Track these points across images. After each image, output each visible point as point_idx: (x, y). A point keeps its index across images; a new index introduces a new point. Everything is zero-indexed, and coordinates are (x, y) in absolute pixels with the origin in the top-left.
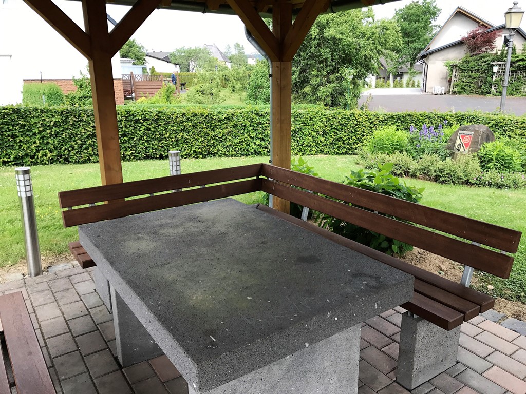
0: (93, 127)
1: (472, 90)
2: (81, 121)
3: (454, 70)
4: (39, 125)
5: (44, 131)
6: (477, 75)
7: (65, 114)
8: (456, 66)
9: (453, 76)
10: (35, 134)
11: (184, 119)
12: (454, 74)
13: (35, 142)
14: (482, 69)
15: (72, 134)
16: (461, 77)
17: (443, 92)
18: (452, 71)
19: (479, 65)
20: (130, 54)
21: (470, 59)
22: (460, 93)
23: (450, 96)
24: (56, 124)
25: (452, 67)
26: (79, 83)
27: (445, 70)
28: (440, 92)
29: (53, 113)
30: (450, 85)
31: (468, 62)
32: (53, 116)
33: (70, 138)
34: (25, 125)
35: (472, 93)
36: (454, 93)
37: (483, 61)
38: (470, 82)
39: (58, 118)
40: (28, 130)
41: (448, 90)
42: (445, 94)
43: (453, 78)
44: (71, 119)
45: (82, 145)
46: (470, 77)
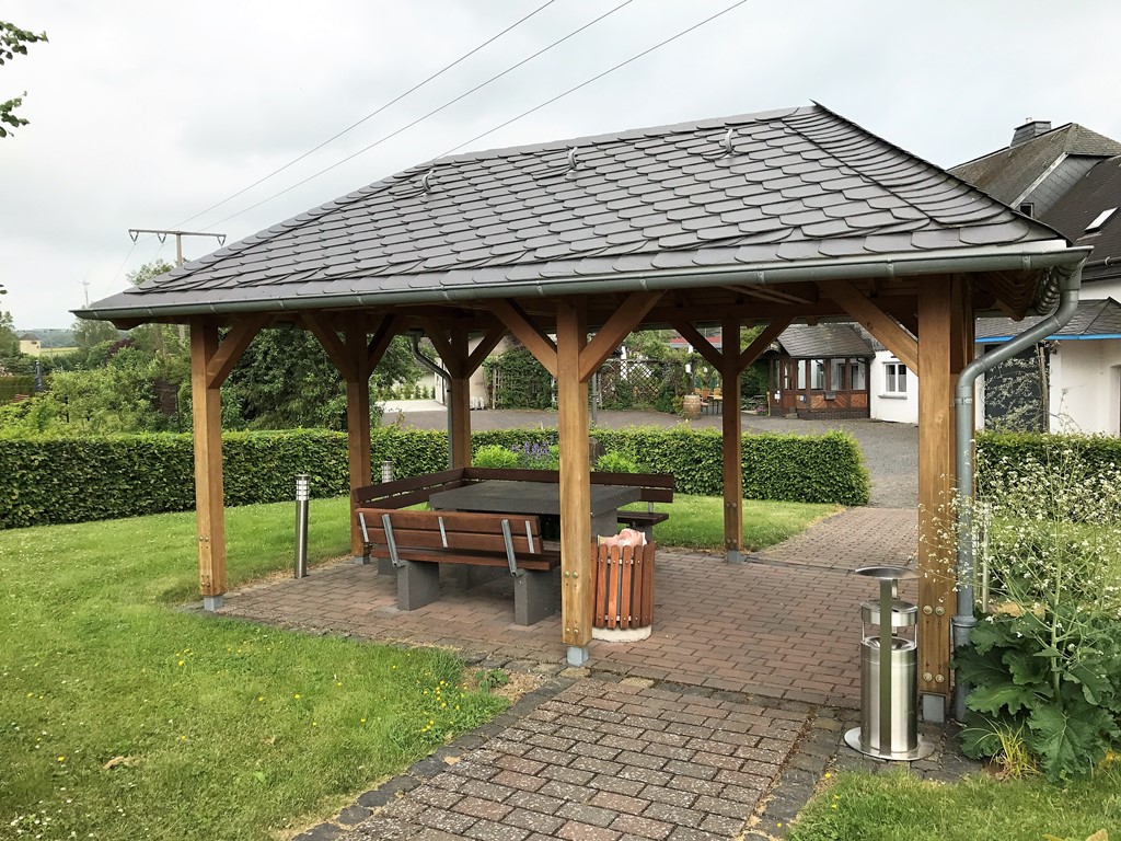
1: (524, 401)
6: (528, 378)
12: (495, 376)
14: (533, 369)
16: (506, 382)
17: (482, 406)
22: (508, 406)
23: (494, 412)
28: (477, 406)
30: (491, 394)
31: (514, 359)
35: (525, 406)
36: (499, 406)
38: (520, 390)
41: (487, 402)
42: (485, 408)
43: (495, 384)
46: (518, 381)
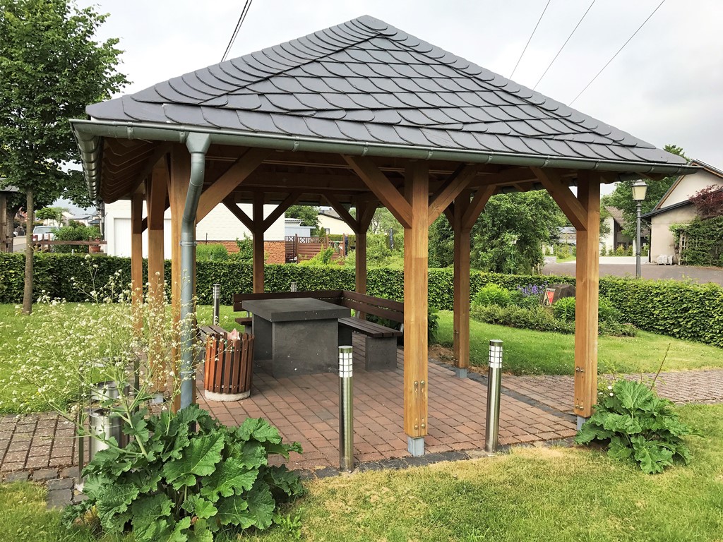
0: (252, 277)
1: (707, 260)
2: (243, 273)
3: (682, 236)
4: (212, 275)
5: (215, 279)
6: (712, 242)
7: (232, 267)
8: (683, 231)
9: (681, 243)
10: (208, 282)
11: (324, 274)
12: (681, 240)
13: (208, 288)
14: (717, 234)
15: (235, 282)
16: (691, 244)
17: (671, 262)
18: (679, 236)
19: (713, 230)
20: (300, 213)
21: (701, 224)
22: (691, 263)
23: (679, 267)
24: (224, 275)
25: (679, 232)
26: (242, 245)
27: (671, 236)
28: (666, 262)
29: (223, 266)
30: (678, 253)
31: (699, 226)
32: (223, 269)
33: (234, 286)
34: (202, 275)
35: (707, 263)
36: (683, 263)
37: (718, 225)
38: (704, 251)
39: (226, 270)
40: (204, 279)
41: (675, 260)
42: (673, 264)
43: (681, 245)
44: (236, 271)
45: (242, 291)
46: (702, 243)
